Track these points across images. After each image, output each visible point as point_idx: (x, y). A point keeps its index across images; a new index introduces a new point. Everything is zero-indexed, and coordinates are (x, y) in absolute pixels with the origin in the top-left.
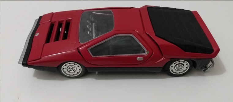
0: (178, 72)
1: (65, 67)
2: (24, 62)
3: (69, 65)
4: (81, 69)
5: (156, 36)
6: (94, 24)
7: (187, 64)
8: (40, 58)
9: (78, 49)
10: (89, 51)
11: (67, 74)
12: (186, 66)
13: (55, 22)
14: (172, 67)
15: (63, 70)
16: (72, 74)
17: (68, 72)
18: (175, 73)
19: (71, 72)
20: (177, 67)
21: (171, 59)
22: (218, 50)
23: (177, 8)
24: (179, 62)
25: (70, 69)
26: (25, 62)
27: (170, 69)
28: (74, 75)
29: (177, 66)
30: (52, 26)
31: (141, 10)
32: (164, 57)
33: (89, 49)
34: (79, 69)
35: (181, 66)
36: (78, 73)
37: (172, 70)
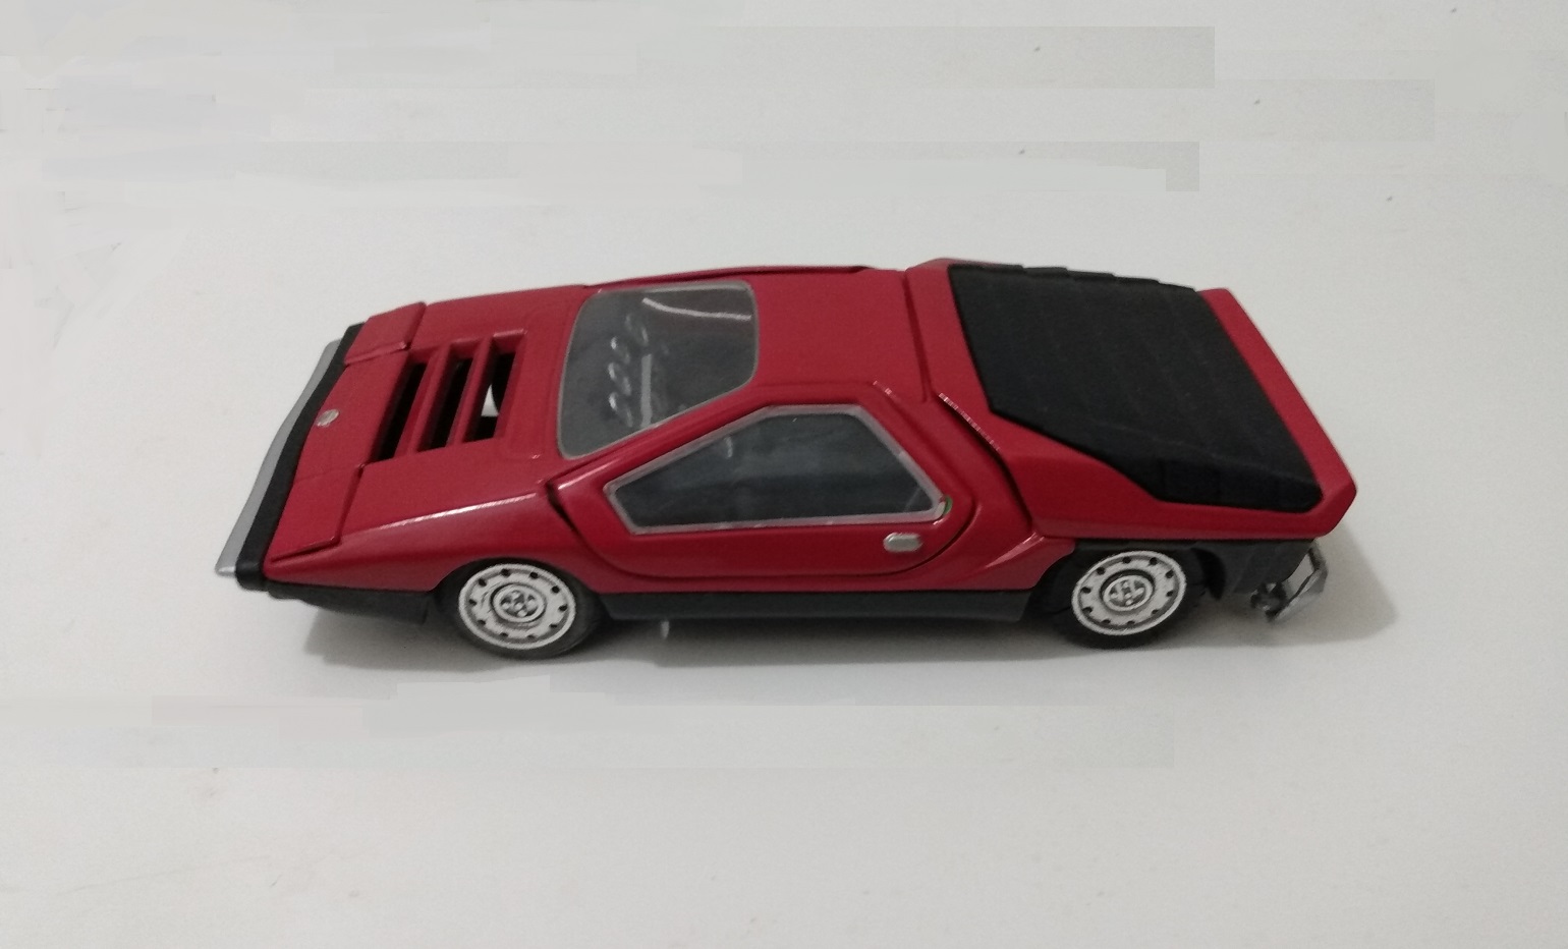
0: (1123, 620)
1: (478, 593)
2: (246, 566)
3: (500, 580)
4: (572, 604)
5: (994, 411)
6: (647, 362)
7: (1170, 574)
8: (336, 542)
9: (550, 488)
10: (613, 499)
11: (492, 634)
12: (1164, 583)
13: (428, 352)
14: (1086, 590)
15: (471, 614)
16: (524, 634)
17: (500, 620)
18: (1106, 623)
19: (513, 625)
20: (1113, 591)
21: (1078, 541)
22: (1348, 492)
23: (1119, 272)
24: (1127, 560)
25: (506, 606)
26: (253, 565)
27: (1075, 601)
28: (531, 638)
29: (1116, 583)
30: (413, 372)
31: (913, 284)
32: (1040, 534)
33: (611, 488)
34: (562, 604)
35: (1138, 586)
36: (554, 627)
37: (1087, 612)
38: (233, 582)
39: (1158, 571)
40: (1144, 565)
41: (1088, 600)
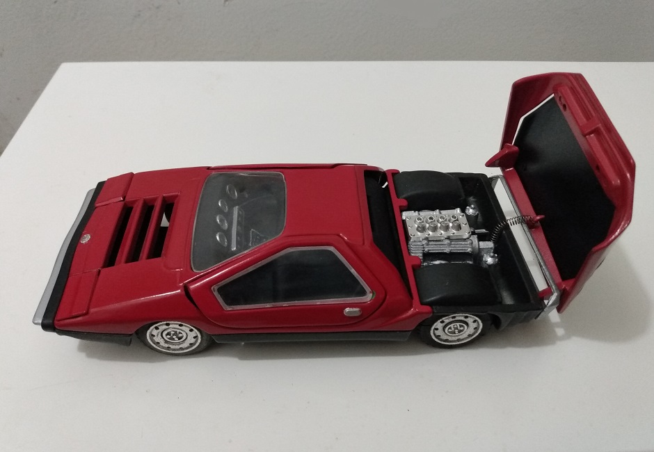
0: (454, 339)
1: (155, 332)
2: (45, 322)
3: (166, 327)
4: (199, 336)
6: (236, 210)
7: (475, 321)
8: (87, 313)
9: (186, 288)
10: (216, 294)
11: (163, 348)
12: (473, 325)
13: (134, 202)
14: (437, 329)
15: (152, 340)
16: (177, 347)
17: (166, 342)
18: (446, 340)
19: (173, 344)
20: (450, 328)
24: (454, 317)
25: (169, 336)
26: (49, 321)
27: (432, 333)
28: (181, 349)
29: (451, 326)
30: (127, 211)
32: (416, 308)
33: (215, 288)
34: (195, 335)
35: (461, 326)
36: (191, 345)
37: (438, 337)
39: (470, 321)
40: (463, 318)
41: (437, 333)
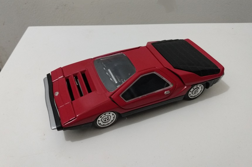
0: (195, 96)
1: (100, 119)
2: (58, 126)
3: (104, 116)
4: (115, 116)
5: (175, 68)
6: (109, 70)
7: (202, 87)
8: (76, 118)
9: (110, 97)
10: (121, 97)
11: (102, 125)
12: (201, 89)
13: (69, 77)
15: (98, 123)
16: (107, 123)
17: (103, 122)
20: (194, 92)
21: (192, 85)
22: (223, 69)
23: (173, 39)
25: (104, 120)
32: (186, 86)
36: (112, 121)
37: (192, 96)
38: (56, 130)
39: (198, 86)
40: (196, 87)
41: (191, 95)
